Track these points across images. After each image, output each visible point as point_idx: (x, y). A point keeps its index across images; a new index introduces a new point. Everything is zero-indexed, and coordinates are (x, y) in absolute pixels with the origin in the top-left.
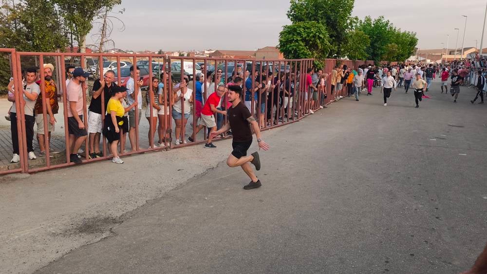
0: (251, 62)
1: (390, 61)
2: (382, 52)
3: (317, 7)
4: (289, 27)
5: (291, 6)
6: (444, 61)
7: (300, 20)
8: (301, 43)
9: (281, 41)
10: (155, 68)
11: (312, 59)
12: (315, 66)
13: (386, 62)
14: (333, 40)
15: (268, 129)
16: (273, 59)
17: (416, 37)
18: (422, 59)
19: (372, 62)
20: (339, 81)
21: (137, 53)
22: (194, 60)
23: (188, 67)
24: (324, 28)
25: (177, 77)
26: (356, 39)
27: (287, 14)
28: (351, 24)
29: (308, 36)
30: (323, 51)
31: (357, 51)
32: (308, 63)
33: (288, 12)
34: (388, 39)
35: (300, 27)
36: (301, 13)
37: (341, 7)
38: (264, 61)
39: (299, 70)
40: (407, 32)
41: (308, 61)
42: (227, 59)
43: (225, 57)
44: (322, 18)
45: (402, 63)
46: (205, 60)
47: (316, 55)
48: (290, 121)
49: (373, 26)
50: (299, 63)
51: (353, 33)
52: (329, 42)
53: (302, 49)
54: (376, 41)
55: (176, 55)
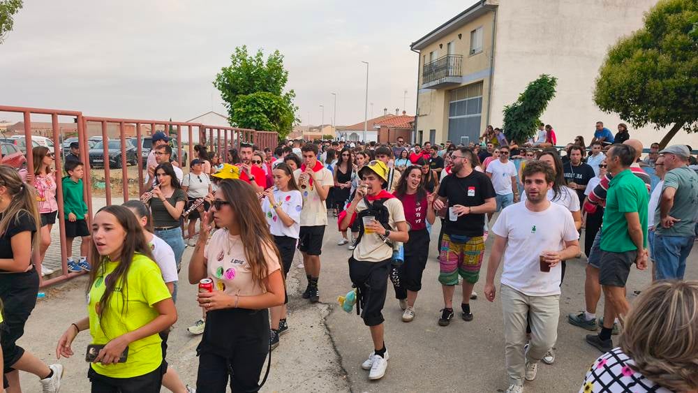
8: (263, 115)
53: (265, 121)
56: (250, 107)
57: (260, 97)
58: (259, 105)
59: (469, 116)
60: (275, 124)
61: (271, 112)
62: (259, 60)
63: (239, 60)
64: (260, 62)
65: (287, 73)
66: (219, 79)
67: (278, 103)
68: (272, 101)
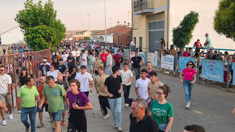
56: (34, 34)
57: (39, 29)
58: (40, 33)
59: (158, 30)
60: (49, 43)
61: (46, 37)
62: (40, 5)
63: (28, 6)
64: (40, 7)
65: (56, 11)
66: (17, 17)
67: (50, 32)
68: (46, 30)
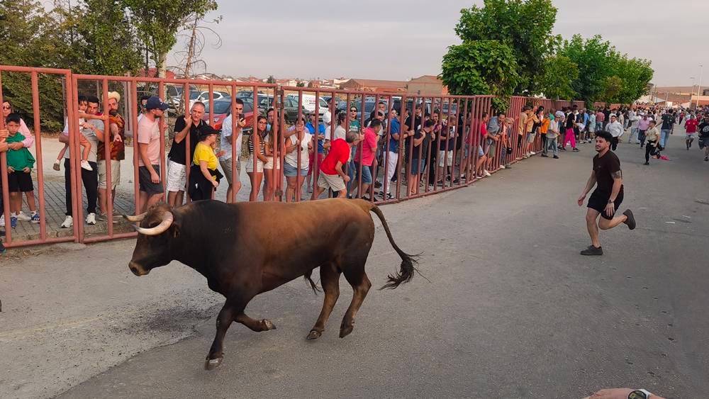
0: (400, 98)
1: (609, 102)
2: (598, 88)
3: (501, 19)
4: (457, 48)
5: (462, 17)
6: (693, 104)
7: (475, 38)
8: (475, 72)
9: (444, 68)
10: (262, 102)
11: (491, 96)
12: (494, 106)
13: (603, 104)
14: (523, 68)
15: (421, 196)
16: (432, 95)
17: (651, 67)
18: (659, 100)
19: (580, 103)
20: (530, 129)
21: (238, 81)
22: (317, 92)
23: (308, 102)
24: (509, 51)
25: (293, 117)
26: (557, 68)
27: (456, 29)
28: (550, 45)
29: (486, 62)
30: (507, 85)
31: (559, 86)
32: (484, 101)
33: (458, 25)
34: (607, 70)
35: (474, 48)
36: (476, 28)
37: (537, 20)
38: (419, 97)
39: (471, 111)
40: (637, 60)
41: (485, 98)
42: (367, 92)
43: (362, 89)
44: (507, 36)
45: (628, 105)
46: (333, 93)
47: (496, 89)
48: (455, 186)
49: (584, 49)
50: (470, 101)
51: (553, 59)
52: (517, 71)
53: (476, 81)
54: (588, 72)
55: (293, 84)
